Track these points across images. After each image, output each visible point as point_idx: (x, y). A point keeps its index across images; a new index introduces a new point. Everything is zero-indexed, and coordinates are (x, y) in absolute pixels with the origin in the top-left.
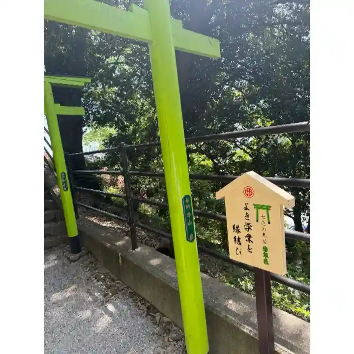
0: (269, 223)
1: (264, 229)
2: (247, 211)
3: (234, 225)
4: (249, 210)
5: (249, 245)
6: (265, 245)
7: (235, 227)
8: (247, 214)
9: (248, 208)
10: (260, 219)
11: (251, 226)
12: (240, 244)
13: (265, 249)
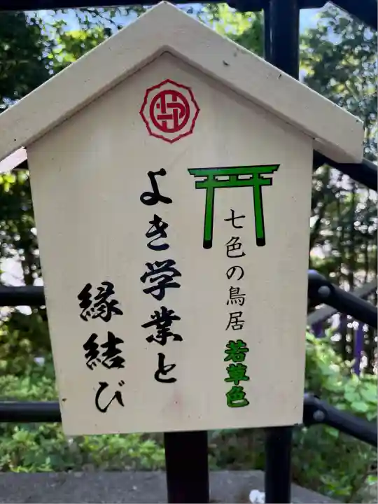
0: (261, 242)
1: (238, 272)
2: (159, 209)
3: (89, 287)
4: (168, 201)
5: (162, 357)
6: (235, 336)
7: (94, 292)
8: (157, 220)
9: (162, 192)
10: (222, 234)
11: (177, 274)
12: (118, 363)
13: (237, 351)
